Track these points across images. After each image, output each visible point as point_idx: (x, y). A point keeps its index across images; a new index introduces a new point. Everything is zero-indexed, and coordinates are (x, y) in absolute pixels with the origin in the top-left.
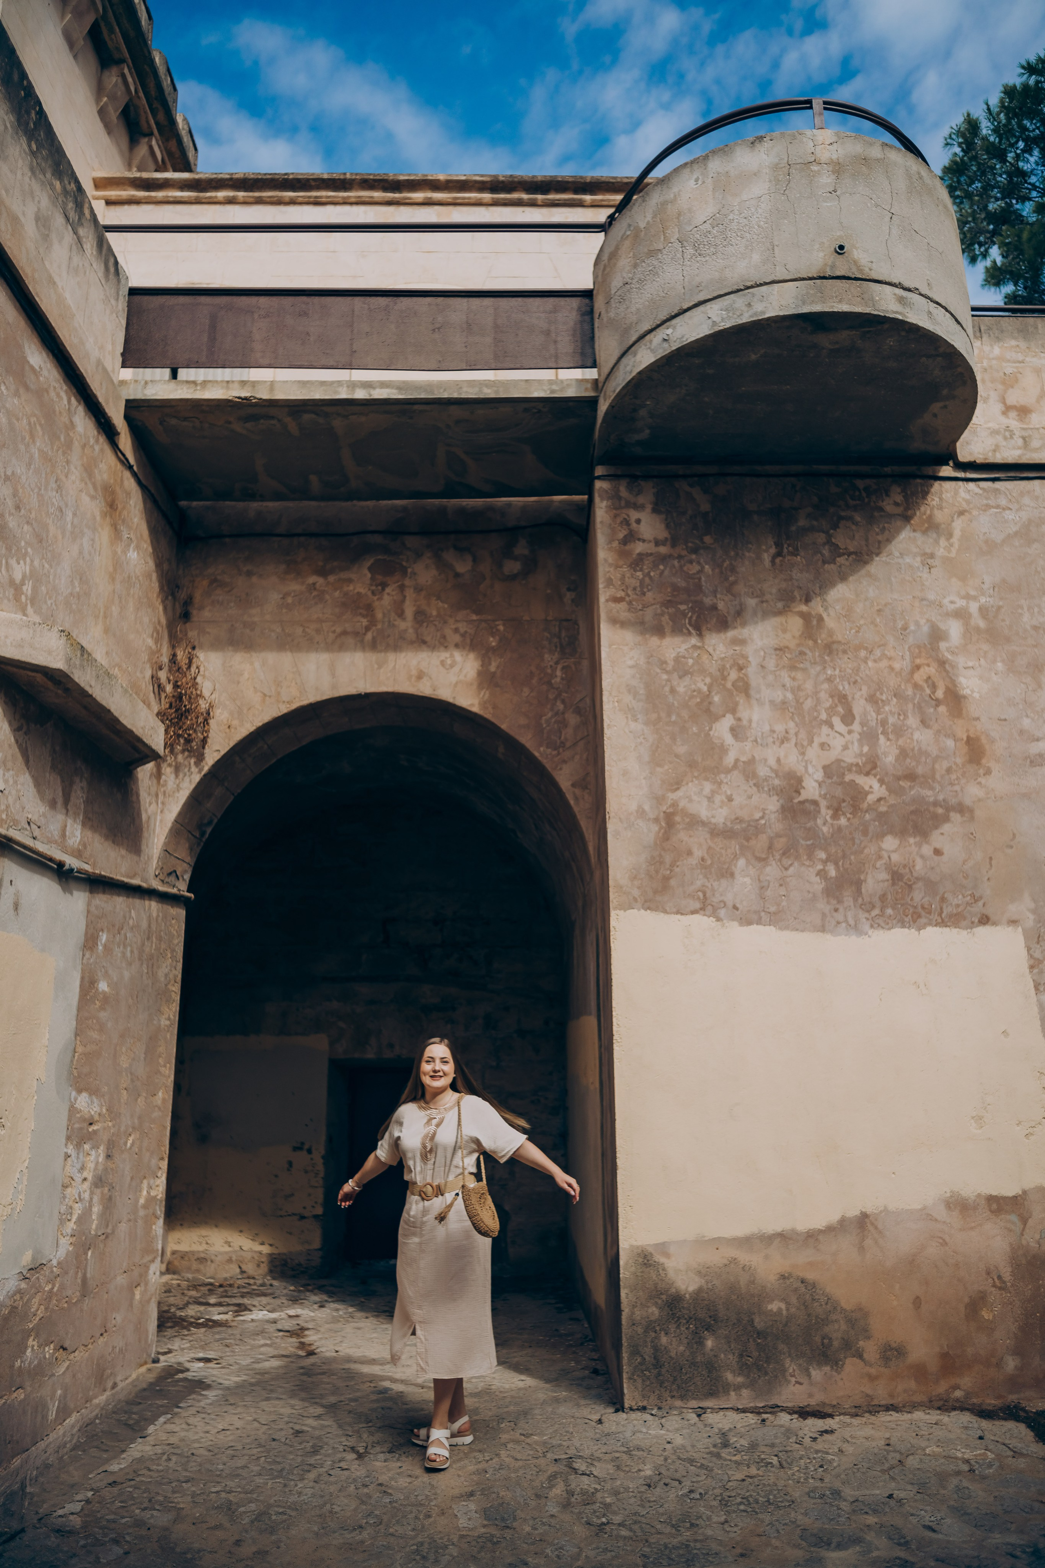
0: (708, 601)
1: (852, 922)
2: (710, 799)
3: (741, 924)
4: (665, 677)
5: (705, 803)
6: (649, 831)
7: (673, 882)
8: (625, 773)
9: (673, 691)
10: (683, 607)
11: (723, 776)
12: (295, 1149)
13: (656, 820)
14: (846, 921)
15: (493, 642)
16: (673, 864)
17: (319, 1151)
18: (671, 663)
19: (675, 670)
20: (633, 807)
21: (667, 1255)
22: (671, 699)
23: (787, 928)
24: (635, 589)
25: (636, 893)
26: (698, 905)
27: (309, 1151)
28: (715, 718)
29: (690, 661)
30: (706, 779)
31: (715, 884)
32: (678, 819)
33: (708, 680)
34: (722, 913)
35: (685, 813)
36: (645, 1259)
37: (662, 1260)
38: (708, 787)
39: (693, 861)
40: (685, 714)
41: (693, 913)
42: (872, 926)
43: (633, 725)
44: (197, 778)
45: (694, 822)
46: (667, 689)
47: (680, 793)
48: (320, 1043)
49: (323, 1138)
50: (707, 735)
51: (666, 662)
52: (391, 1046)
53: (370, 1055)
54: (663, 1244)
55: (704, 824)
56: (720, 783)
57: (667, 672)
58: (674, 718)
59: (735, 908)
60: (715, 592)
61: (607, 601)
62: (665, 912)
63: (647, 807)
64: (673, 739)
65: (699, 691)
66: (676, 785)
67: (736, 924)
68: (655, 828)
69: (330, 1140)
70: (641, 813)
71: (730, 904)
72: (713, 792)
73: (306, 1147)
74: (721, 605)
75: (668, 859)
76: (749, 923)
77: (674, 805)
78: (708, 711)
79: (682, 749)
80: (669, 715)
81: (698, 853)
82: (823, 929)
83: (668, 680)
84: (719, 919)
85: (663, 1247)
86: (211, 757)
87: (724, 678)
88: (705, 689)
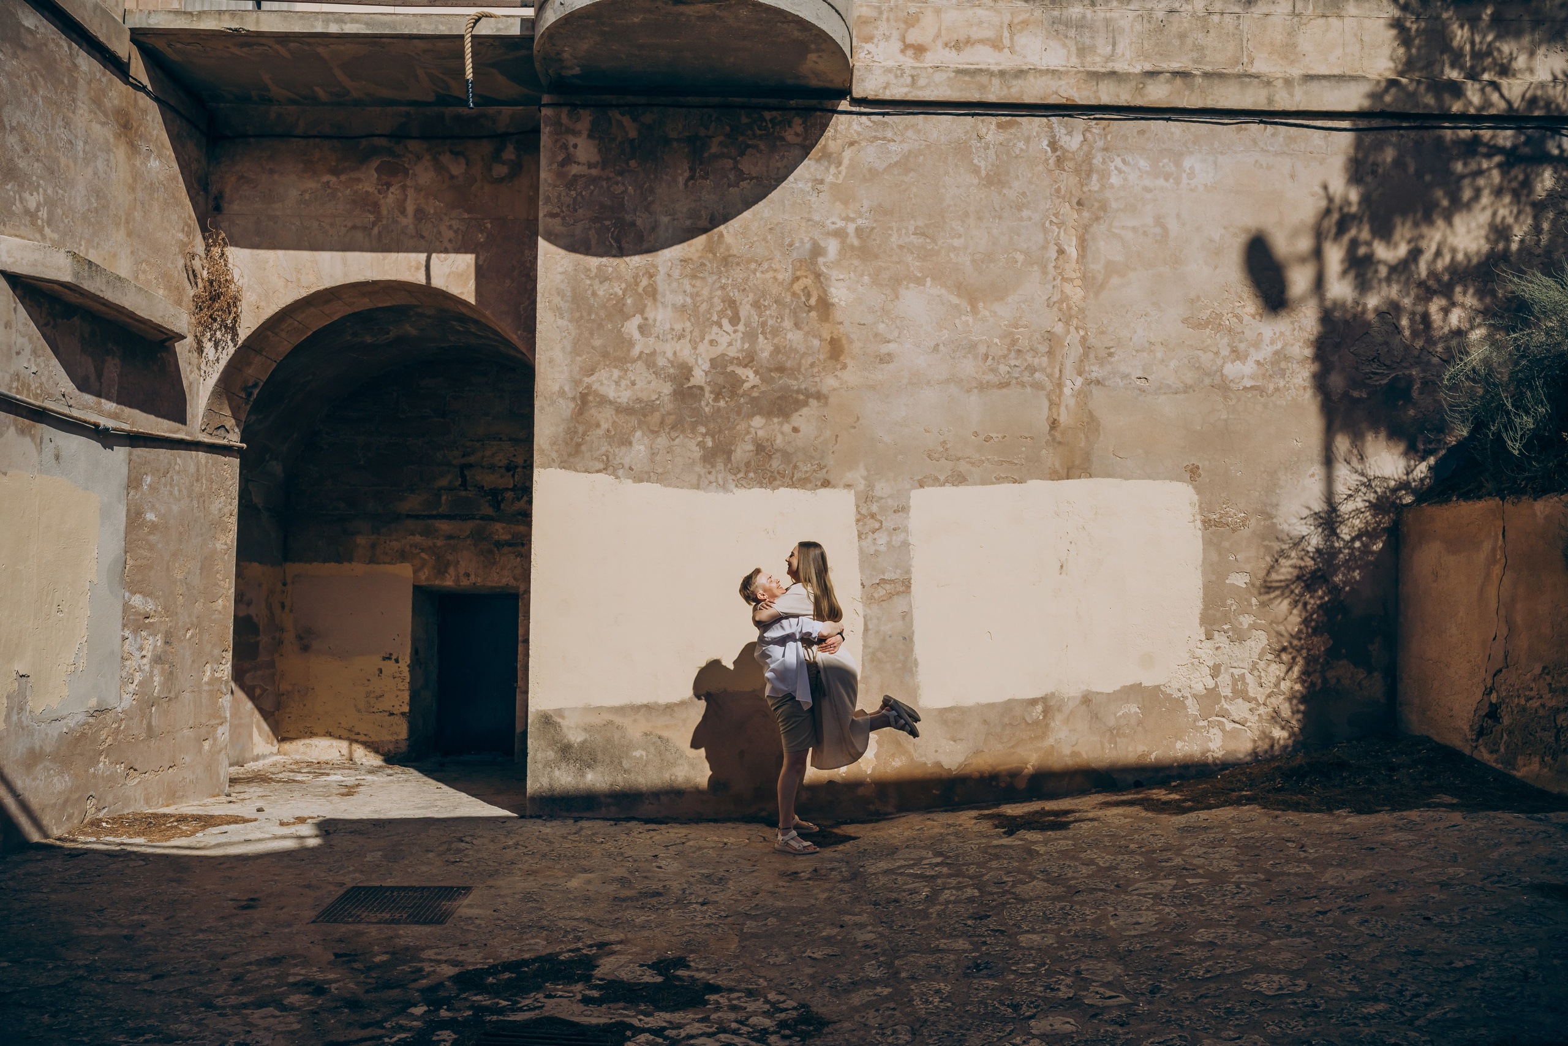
0: (628, 218)
1: (721, 482)
2: (617, 383)
3: (635, 482)
4: (588, 282)
5: (613, 386)
6: (567, 408)
7: (583, 448)
8: (551, 361)
9: (594, 294)
10: (607, 223)
11: (629, 365)
12: (385, 659)
13: (574, 399)
14: (717, 482)
15: (481, 238)
16: (584, 434)
17: (406, 660)
18: (594, 271)
19: (596, 276)
20: (556, 388)
21: (563, 717)
22: (592, 301)
23: (670, 485)
24: (568, 206)
25: (554, 455)
26: (601, 466)
27: (397, 661)
28: (628, 318)
29: (610, 269)
30: (616, 367)
31: (617, 450)
32: (590, 398)
33: (623, 286)
34: (620, 472)
35: (596, 394)
36: (547, 720)
37: (559, 720)
38: (616, 373)
39: (600, 432)
40: (602, 313)
41: (598, 471)
42: (736, 486)
43: (560, 322)
44: (232, 350)
45: (604, 401)
46: (589, 292)
47: (593, 378)
48: (405, 571)
49: (409, 651)
50: (619, 331)
51: (589, 270)
52: (468, 575)
54: (560, 709)
55: (611, 403)
56: (626, 371)
57: (591, 278)
58: (593, 317)
59: (631, 469)
60: (635, 210)
61: (545, 216)
62: (576, 470)
63: (567, 389)
64: (592, 334)
65: (616, 294)
66: (591, 371)
67: (630, 481)
68: (572, 405)
69: (415, 652)
70: (562, 393)
71: (627, 466)
72: (620, 377)
73: (394, 657)
74: (639, 222)
75: (581, 429)
76: (641, 481)
77: (589, 387)
78: (621, 311)
79: (597, 342)
80: (589, 314)
81: (605, 426)
82: (698, 487)
83: (591, 285)
84: (617, 477)
85: (560, 712)
86: (243, 334)
87: (637, 284)
88: (621, 293)
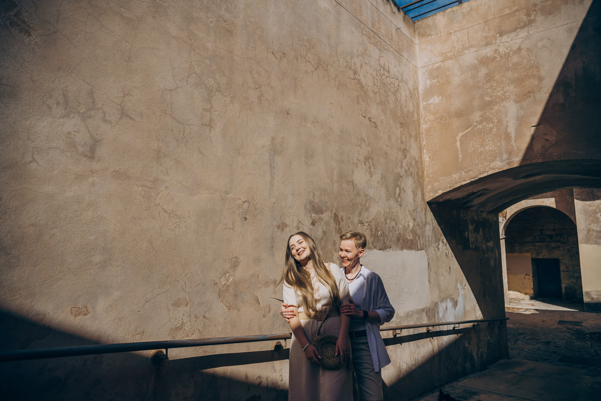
0: (595, 194)
2: (596, 227)
4: (587, 207)
5: (595, 227)
6: (585, 232)
7: (590, 240)
8: (580, 223)
9: (589, 209)
10: (590, 195)
11: (599, 223)
12: (526, 275)
13: (586, 230)
15: (556, 195)
16: (590, 237)
17: (531, 275)
18: (588, 205)
19: (589, 206)
20: (582, 228)
21: (591, 292)
22: (588, 211)
24: (580, 193)
25: (583, 241)
26: (595, 243)
27: (529, 275)
28: (597, 214)
29: (592, 204)
30: (596, 223)
31: (598, 240)
32: (590, 230)
33: (596, 207)
34: (599, 244)
35: (592, 229)
36: (587, 293)
37: (590, 293)
38: (596, 225)
39: (594, 236)
40: (591, 213)
41: (594, 244)
43: (581, 215)
44: (505, 221)
45: (593, 230)
46: (588, 209)
47: (591, 226)
48: (529, 255)
49: (532, 273)
50: (596, 216)
51: (587, 205)
52: (545, 255)
53: (541, 257)
55: (595, 231)
56: (598, 224)
57: (588, 206)
58: (589, 214)
60: (596, 192)
61: (575, 195)
62: (589, 244)
63: (585, 228)
64: (589, 217)
65: (594, 209)
66: (590, 225)
68: (586, 232)
69: (533, 273)
70: (583, 229)
72: (597, 226)
73: (528, 274)
74: (598, 194)
75: (589, 236)
77: (590, 228)
78: (596, 212)
79: (591, 219)
80: (588, 213)
81: (594, 235)
83: (588, 208)
84: (599, 245)
85: (590, 291)
86: (507, 218)
87: (599, 207)
88: (595, 209)
